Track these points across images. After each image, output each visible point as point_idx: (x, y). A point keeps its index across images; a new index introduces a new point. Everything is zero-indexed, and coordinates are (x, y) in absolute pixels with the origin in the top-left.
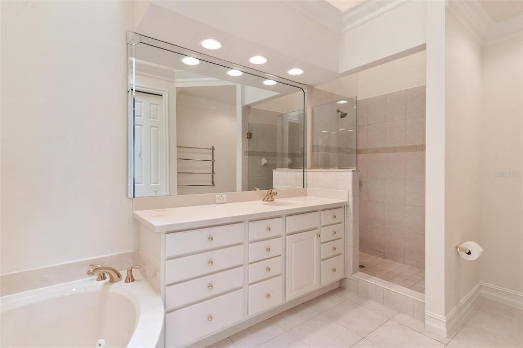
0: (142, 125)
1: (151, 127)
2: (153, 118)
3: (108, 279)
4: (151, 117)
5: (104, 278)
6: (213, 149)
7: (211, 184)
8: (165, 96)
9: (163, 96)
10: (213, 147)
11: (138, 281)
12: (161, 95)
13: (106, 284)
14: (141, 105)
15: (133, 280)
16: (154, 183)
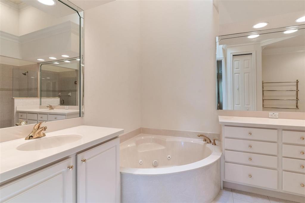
0: (239, 73)
1: (244, 73)
2: (246, 68)
3: (207, 142)
4: (245, 67)
5: (205, 141)
6: (297, 82)
7: (296, 108)
8: (254, 54)
9: (252, 54)
10: (297, 80)
11: (217, 146)
12: (251, 54)
13: (206, 143)
14: (238, 62)
15: (215, 145)
16: (247, 105)
